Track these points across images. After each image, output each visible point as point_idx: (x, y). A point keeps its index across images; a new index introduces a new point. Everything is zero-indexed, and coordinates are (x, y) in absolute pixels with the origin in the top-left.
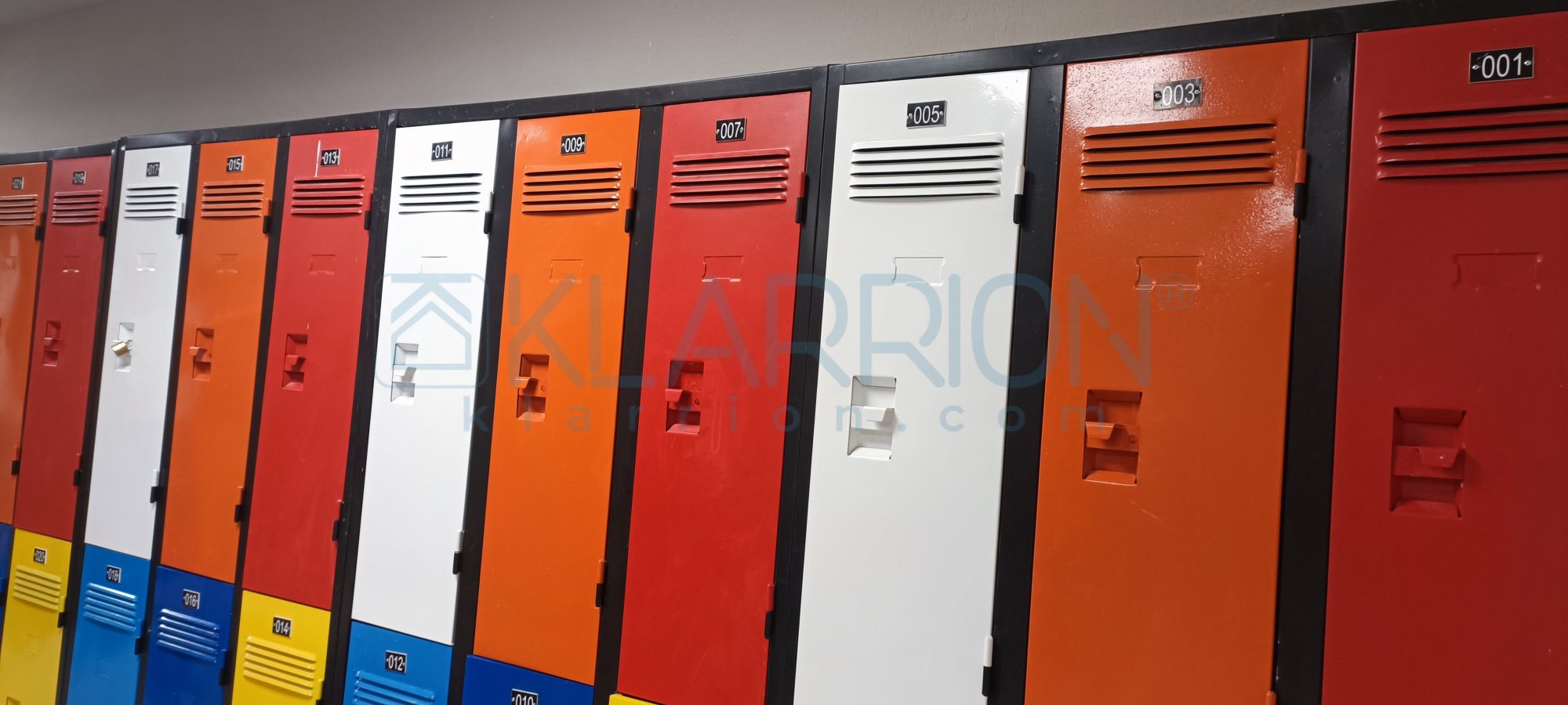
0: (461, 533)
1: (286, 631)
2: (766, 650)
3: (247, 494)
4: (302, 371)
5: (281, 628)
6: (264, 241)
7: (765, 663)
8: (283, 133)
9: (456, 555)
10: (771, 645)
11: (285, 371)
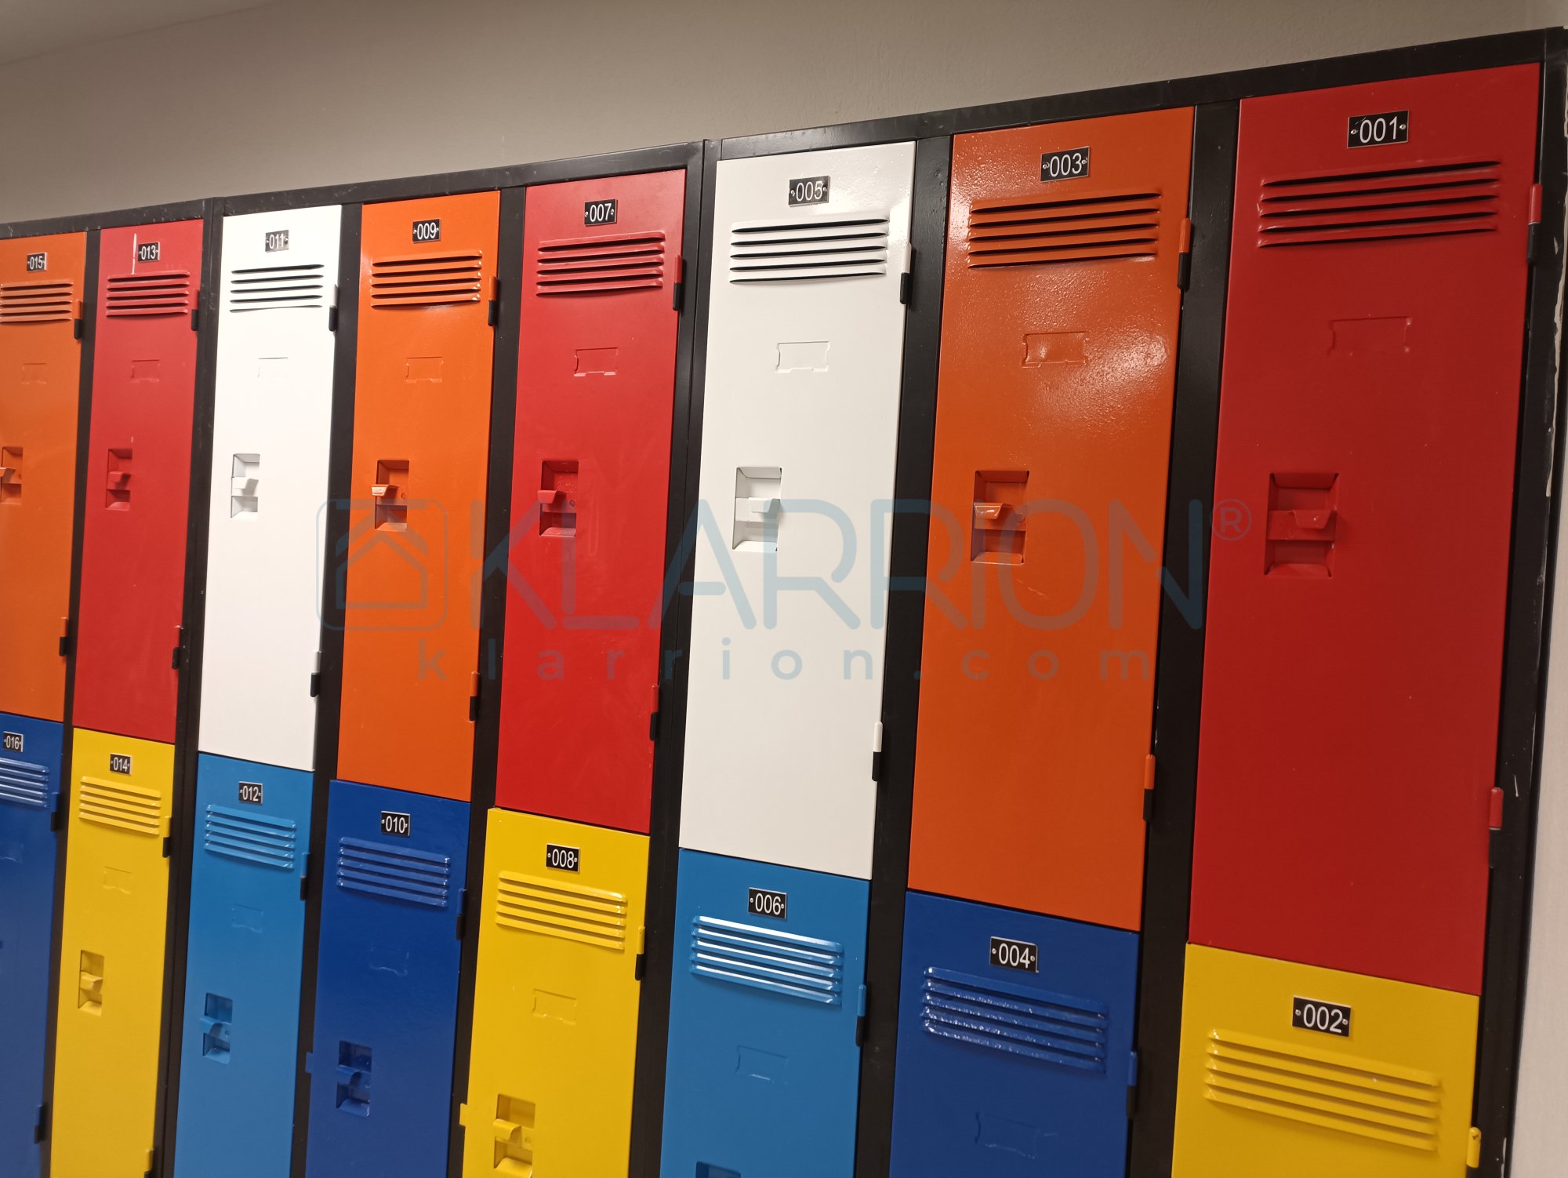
0: (318, 653)
1: (126, 768)
2: (651, 752)
3: (72, 625)
4: (127, 488)
5: (119, 765)
6: (76, 347)
7: (651, 766)
8: (92, 225)
9: (313, 676)
10: (656, 746)
11: (107, 490)
